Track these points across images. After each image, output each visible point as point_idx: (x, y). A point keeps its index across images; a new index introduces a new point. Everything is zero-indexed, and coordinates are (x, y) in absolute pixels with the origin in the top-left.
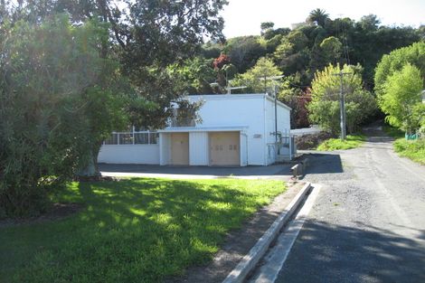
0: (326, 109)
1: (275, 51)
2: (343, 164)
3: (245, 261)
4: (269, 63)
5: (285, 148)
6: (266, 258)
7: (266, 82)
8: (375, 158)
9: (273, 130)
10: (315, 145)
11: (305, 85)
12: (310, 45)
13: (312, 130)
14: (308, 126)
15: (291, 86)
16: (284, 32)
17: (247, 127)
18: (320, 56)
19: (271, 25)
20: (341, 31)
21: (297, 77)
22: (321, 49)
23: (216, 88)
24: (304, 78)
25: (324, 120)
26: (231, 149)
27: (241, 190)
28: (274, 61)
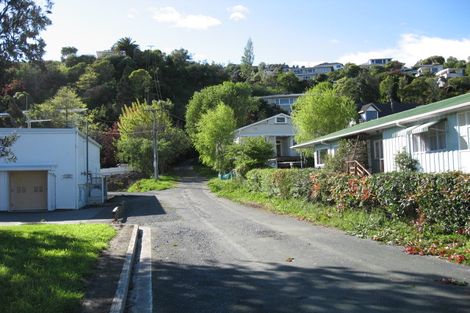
0: (137, 147)
1: (78, 80)
2: (163, 206)
3: (116, 303)
4: (72, 94)
5: (97, 190)
6: (131, 299)
7: (67, 115)
8: (193, 199)
9: (84, 170)
10: (126, 186)
11: (111, 120)
12: (117, 76)
13: (120, 170)
14: (114, 166)
15: (95, 121)
16: (88, 59)
17: (56, 166)
18: (129, 89)
19: (74, 50)
20: (151, 64)
21: (102, 111)
22: (129, 82)
23: (7, 119)
24: (110, 112)
25: (135, 159)
26: (35, 191)
27: (69, 236)
28: (77, 92)
